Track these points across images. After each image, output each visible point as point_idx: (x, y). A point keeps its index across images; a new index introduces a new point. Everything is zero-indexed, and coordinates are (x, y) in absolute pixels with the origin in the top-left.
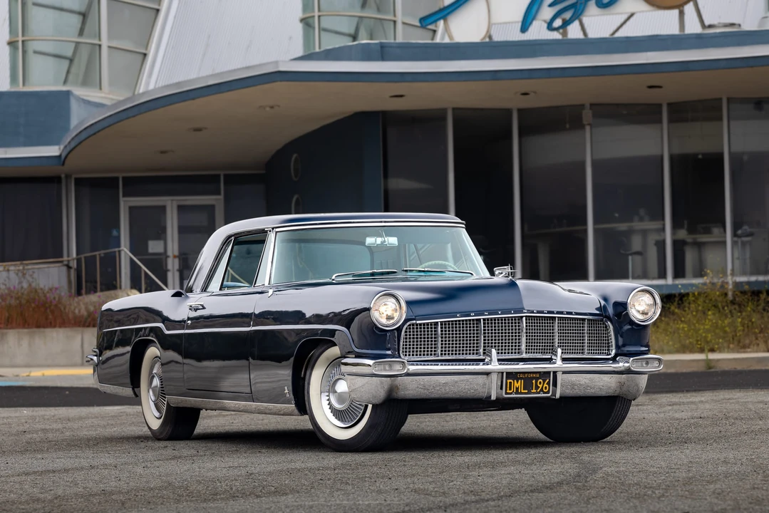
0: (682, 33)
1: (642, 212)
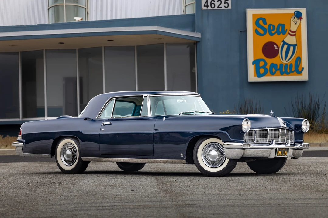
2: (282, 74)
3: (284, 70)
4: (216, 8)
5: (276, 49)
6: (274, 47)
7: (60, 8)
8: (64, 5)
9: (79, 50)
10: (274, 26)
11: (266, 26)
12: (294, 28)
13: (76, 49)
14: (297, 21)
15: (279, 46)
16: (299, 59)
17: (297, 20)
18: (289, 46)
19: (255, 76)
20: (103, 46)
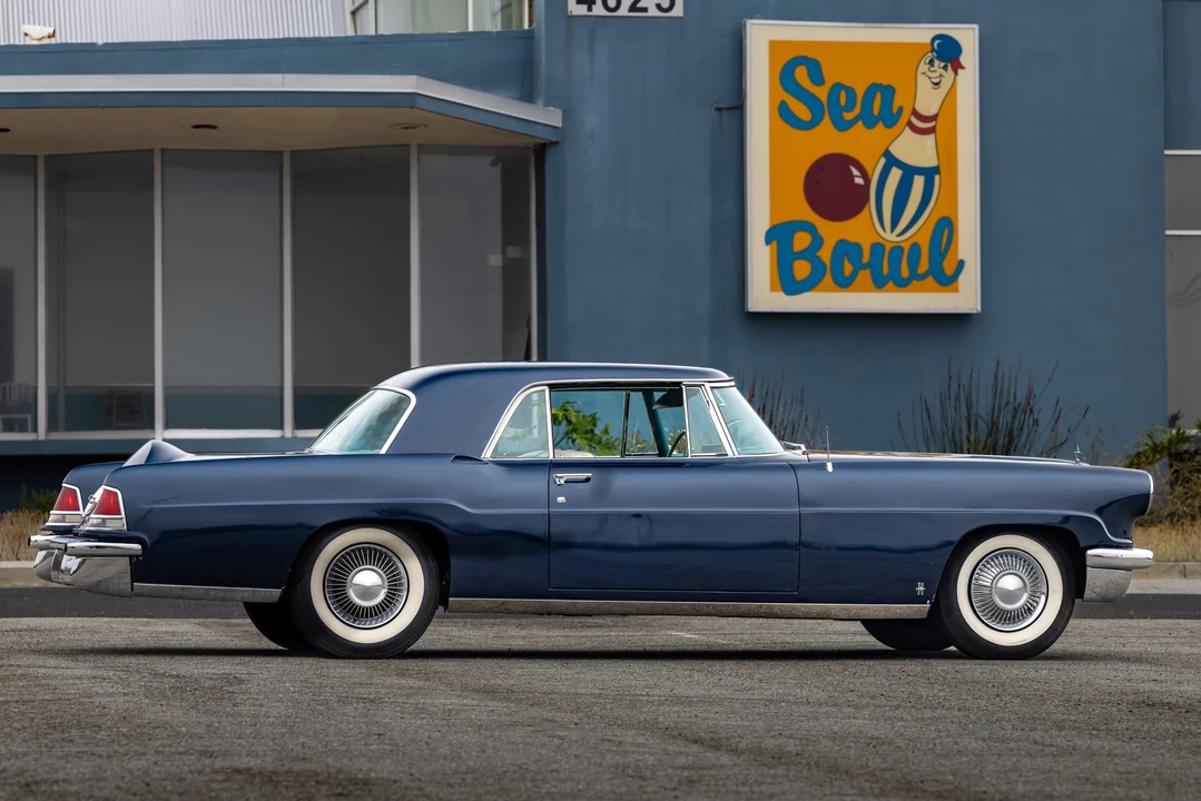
2: (879, 284)
3: (886, 270)
4: (623, 11)
5: (859, 185)
6: (853, 177)
9: (49, 158)
10: (851, 92)
11: (822, 93)
12: (928, 102)
13: (36, 157)
14: (941, 75)
15: (870, 173)
16: (946, 227)
17: (943, 72)
18: (909, 172)
19: (773, 289)
20: (157, 148)
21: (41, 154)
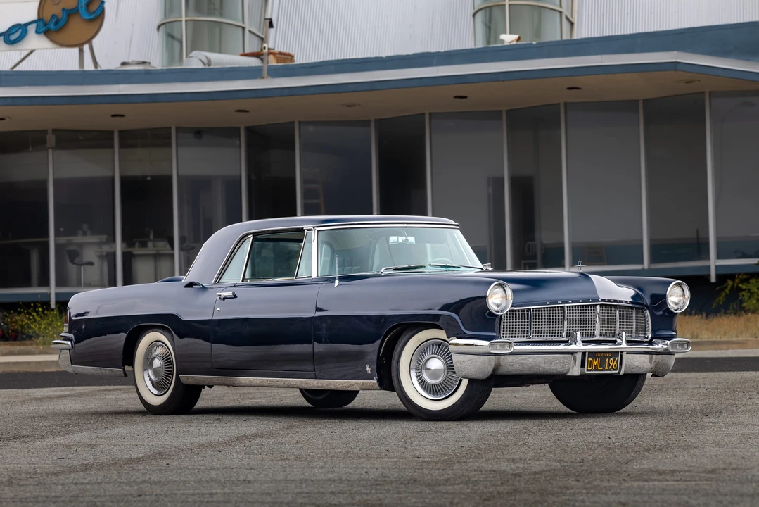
0: (81, 70)
1: (85, 227)
7: (496, 12)
8: (505, 5)
9: (509, 112)
13: (501, 111)
20: (562, 101)
21: (504, 109)
